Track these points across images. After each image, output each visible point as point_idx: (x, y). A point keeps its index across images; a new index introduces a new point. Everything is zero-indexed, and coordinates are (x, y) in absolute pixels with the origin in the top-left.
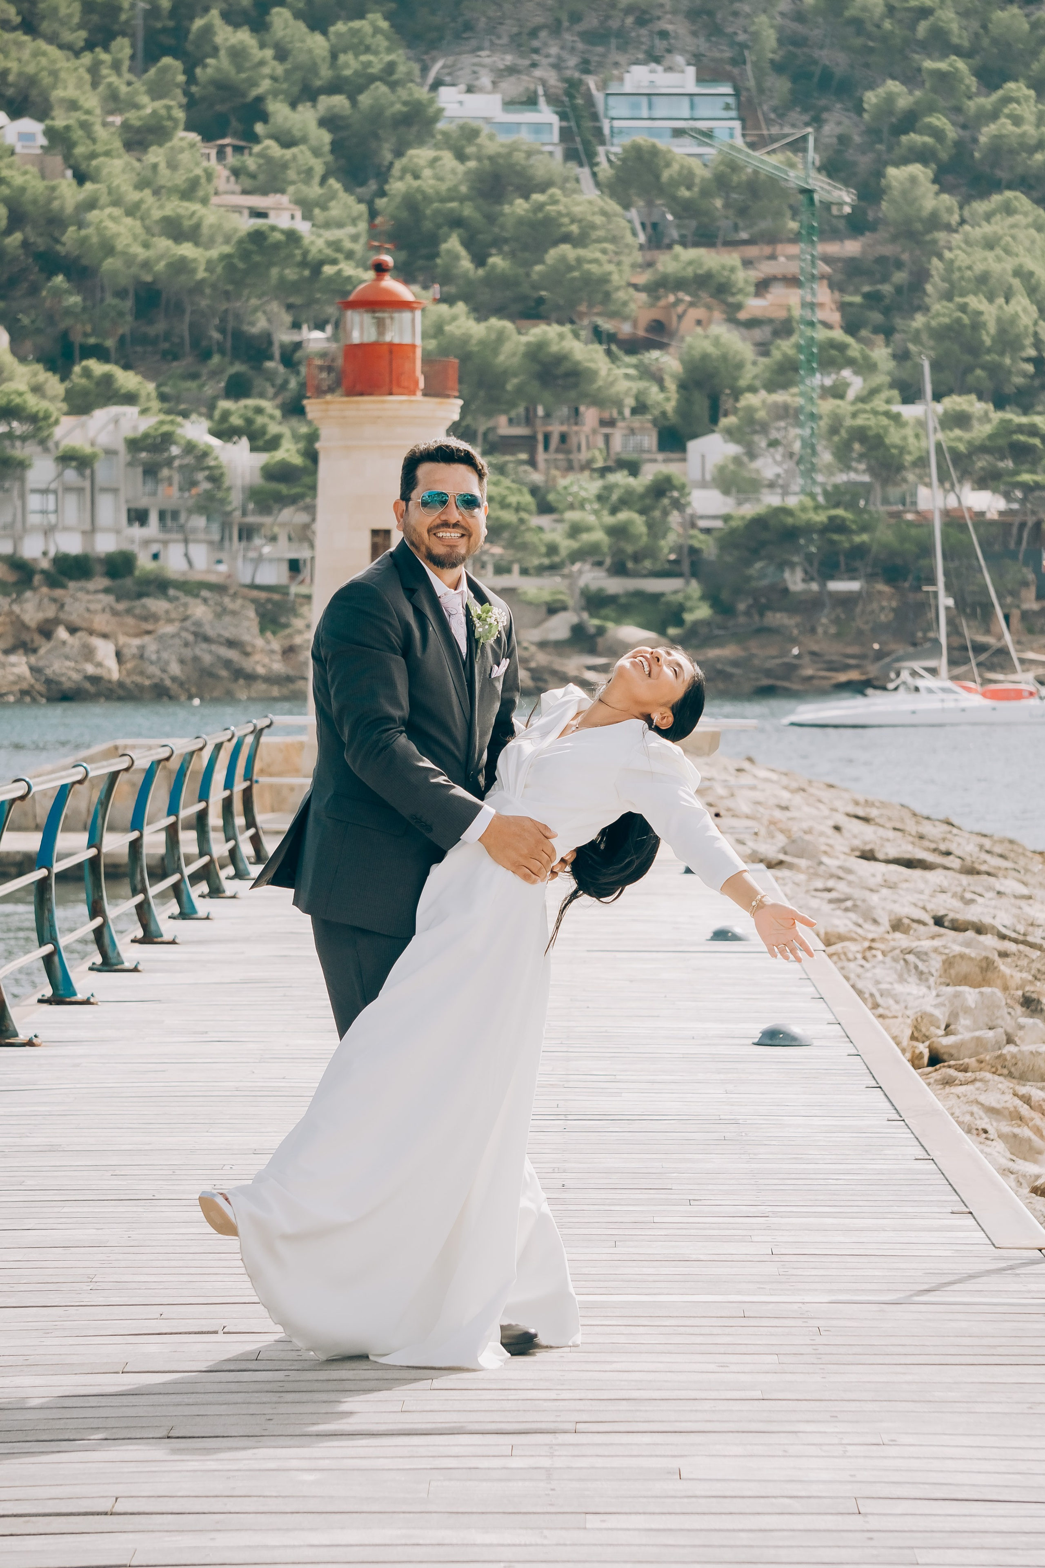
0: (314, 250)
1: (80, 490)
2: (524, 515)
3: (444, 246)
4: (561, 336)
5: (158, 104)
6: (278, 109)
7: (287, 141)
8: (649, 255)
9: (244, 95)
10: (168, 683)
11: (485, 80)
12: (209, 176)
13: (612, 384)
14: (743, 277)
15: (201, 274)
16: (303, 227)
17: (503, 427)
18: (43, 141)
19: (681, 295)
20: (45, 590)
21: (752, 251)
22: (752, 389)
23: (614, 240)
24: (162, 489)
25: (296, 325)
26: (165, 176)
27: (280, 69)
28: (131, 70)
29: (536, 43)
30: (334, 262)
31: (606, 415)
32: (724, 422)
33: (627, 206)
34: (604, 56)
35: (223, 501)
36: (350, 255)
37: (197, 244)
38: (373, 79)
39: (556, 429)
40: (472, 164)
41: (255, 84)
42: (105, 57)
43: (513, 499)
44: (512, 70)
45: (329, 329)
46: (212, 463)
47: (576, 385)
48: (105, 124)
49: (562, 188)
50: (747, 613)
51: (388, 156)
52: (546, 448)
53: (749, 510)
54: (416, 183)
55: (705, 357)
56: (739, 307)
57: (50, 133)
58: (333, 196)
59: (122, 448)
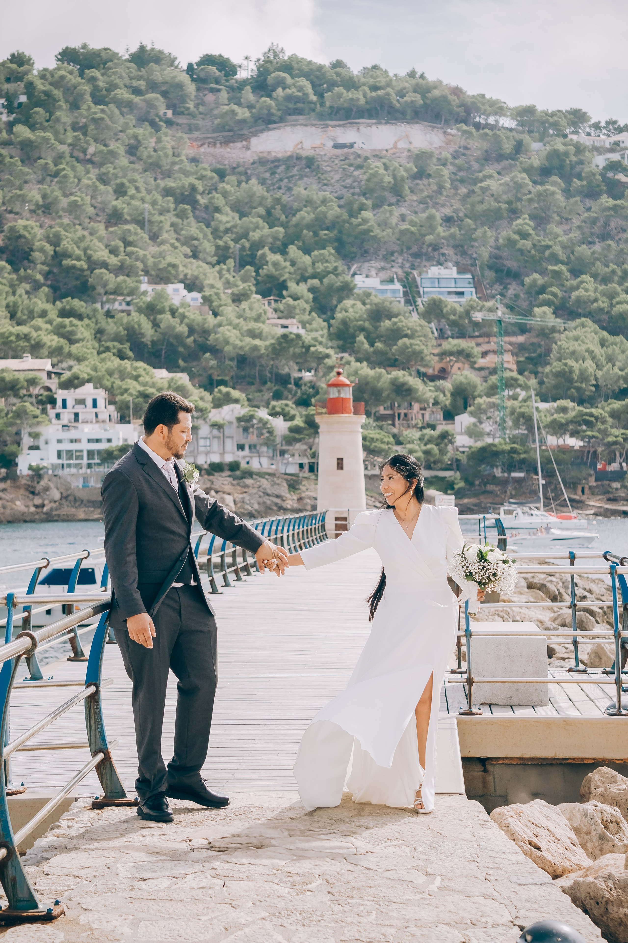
0: (307, 341)
1: (219, 438)
2: (390, 446)
3: (358, 339)
4: (404, 375)
5: (245, 285)
6: (292, 286)
7: (296, 298)
8: (439, 342)
9: (278, 280)
10: (254, 512)
11: (373, 272)
12: (265, 312)
13: (424, 394)
14: (477, 351)
15: (263, 351)
16: (302, 332)
17: (382, 410)
18: (201, 301)
19: (452, 358)
20: (206, 476)
21: (480, 340)
22: (480, 396)
23: (425, 336)
24: (250, 436)
25: (300, 370)
26: (248, 313)
27: (292, 269)
28: (234, 271)
29: (393, 258)
30: (315, 346)
31: (422, 406)
32: (469, 409)
33: (429, 322)
34: (420, 263)
35: (274, 441)
36: (321, 343)
37: (261, 339)
38: (329, 273)
39: (403, 411)
40: (368, 306)
41: (282, 275)
42: (224, 267)
43: (386, 440)
44: (383, 269)
45: (313, 371)
46: (269, 426)
47: (410, 394)
48: (224, 293)
49: (404, 316)
50: (479, 485)
51: (335, 303)
52: (399, 419)
53: (479, 444)
54: (346, 314)
55: (461, 383)
56: (475, 363)
57: (204, 297)
58: (313, 319)
59: (234, 421)
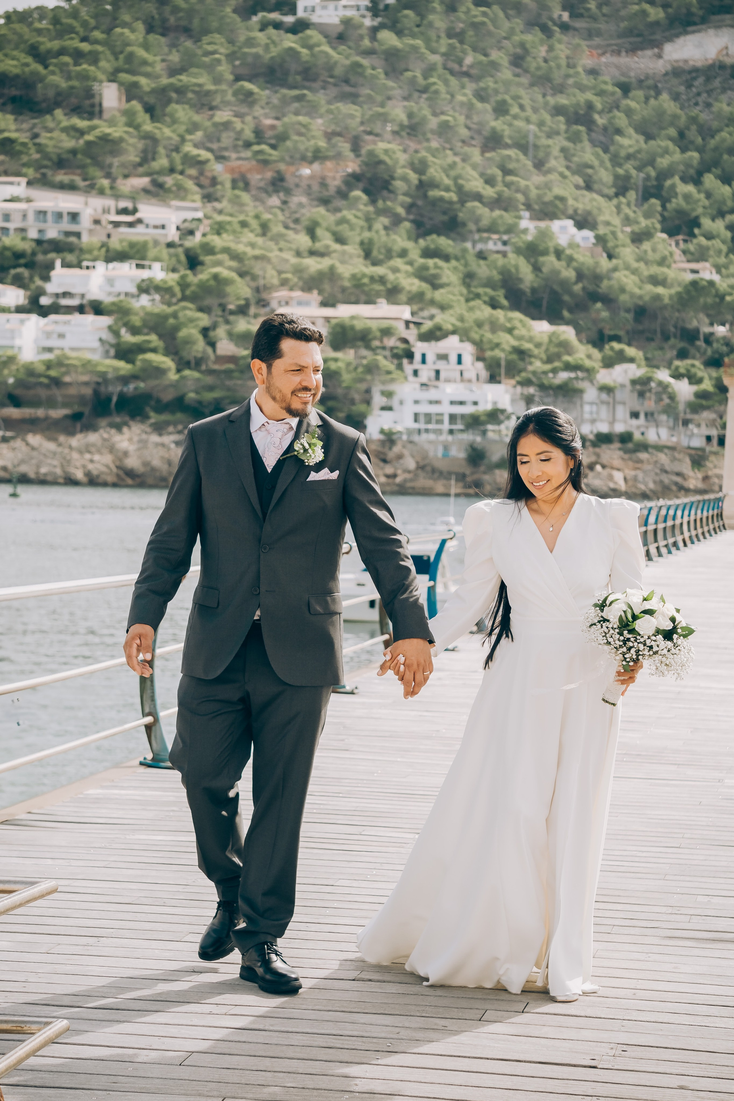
0: (721, 289)
1: (608, 403)
5: (649, 222)
6: (706, 223)
7: (709, 237)
9: (690, 215)
10: (648, 492)
12: (671, 254)
15: (666, 301)
16: (716, 278)
18: (593, 241)
24: (647, 402)
25: (712, 324)
26: (651, 256)
27: (707, 203)
28: (636, 206)
30: (731, 295)
35: (676, 408)
37: (665, 287)
41: (695, 210)
42: (623, 200)
45: (727, 325)
46: (671, 390)
48: (623, 232)
57: (597, 237)
59: (628, 383)
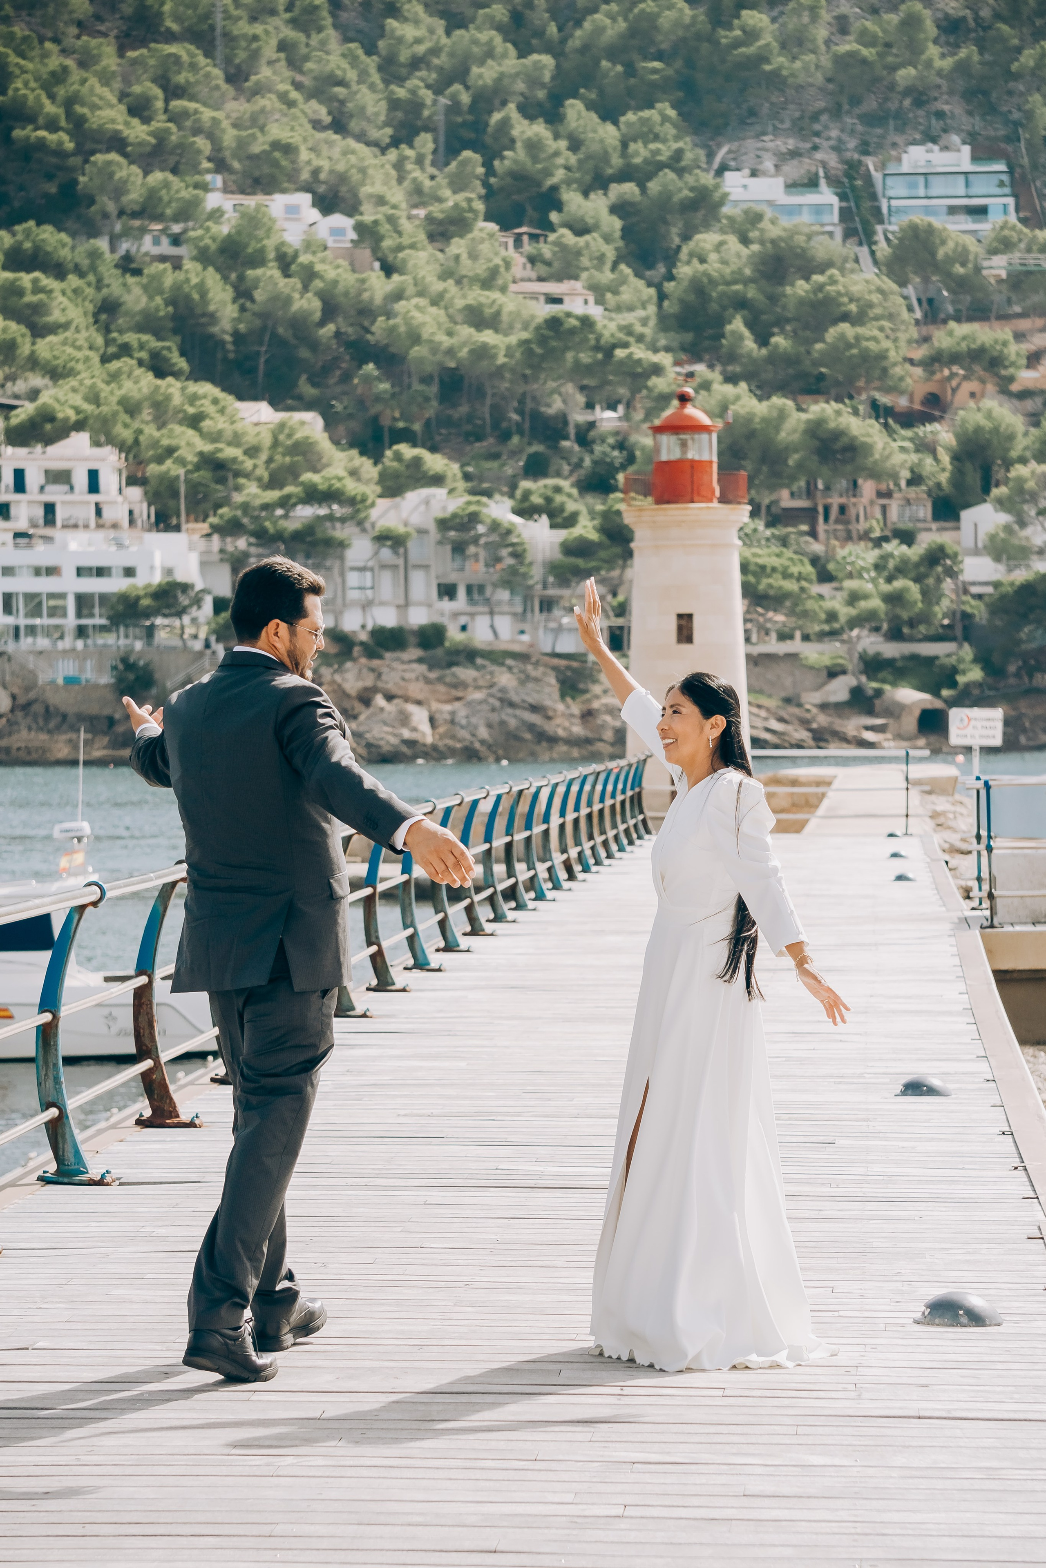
0: (606, 334)
1: (394, 568)
2: (806, 584)
3: (728, 328)
4: (838, 413)
5: (460, 197)
6: (572, 199)
7: (581, 229)
8: (926, 330)
9: (539, 184)
10: (477, 745)
11: (768, 164)
12: (508, 264)
13: (888, 457)
14: (1016, 350)
15: (501, 360)
16: (595, 311)
17: (786, 500)
18: (353, 235)
19: (955, 369)
20: (363, 660)
21: (1025, 324)
22: (1023, 461)
23: (891, 317)
24: (469, 565)
25: (590, 406)
26: (467, 267)
27: (573, 159)
28: (433, 164)
29: (818, 127)
30: (626, 345)
31: (883, 487)
32: (995, 492)
33: (904, 284)
34: (883, 137)
35: (525, 576)
36: (640, 339)
37: (497, 331)
38: (661, 166)
39: (835, 501)
40: (755, 247)
41: (549, 173)
42: (410, 153)
43: (795, 570)
44: (795, 154)
45: (621, 408)
46: (515, 540)
47: (853, 459)
48: (409, 217)
49: (842, 270)
50: (1017, 675)
51: (677, 240)
52: (826, 519)
53: (1021, 576)
54: (701, 268)
55: (978, 430)
56: (1011, 380)
57: (360, 228)
58: (624, 281)
59: (432, 527)
